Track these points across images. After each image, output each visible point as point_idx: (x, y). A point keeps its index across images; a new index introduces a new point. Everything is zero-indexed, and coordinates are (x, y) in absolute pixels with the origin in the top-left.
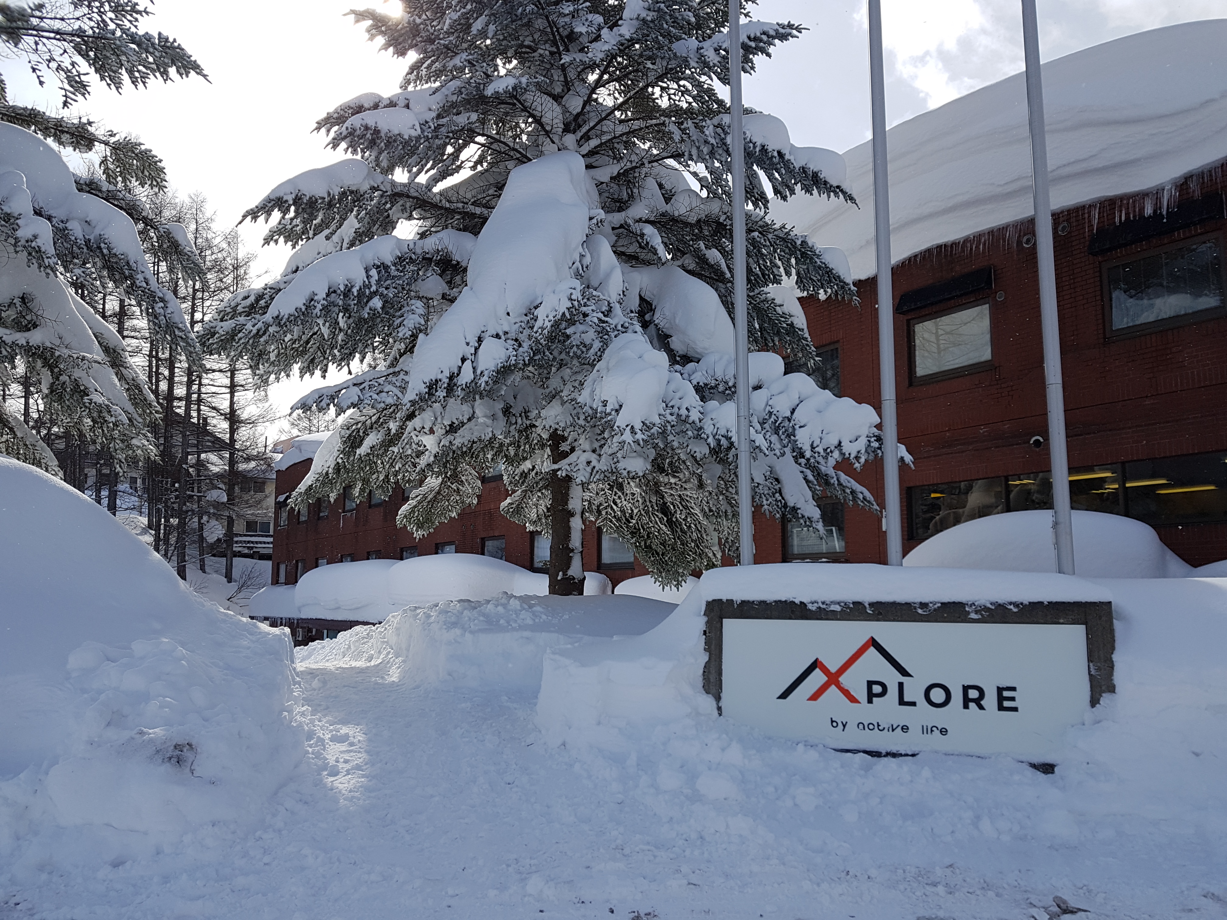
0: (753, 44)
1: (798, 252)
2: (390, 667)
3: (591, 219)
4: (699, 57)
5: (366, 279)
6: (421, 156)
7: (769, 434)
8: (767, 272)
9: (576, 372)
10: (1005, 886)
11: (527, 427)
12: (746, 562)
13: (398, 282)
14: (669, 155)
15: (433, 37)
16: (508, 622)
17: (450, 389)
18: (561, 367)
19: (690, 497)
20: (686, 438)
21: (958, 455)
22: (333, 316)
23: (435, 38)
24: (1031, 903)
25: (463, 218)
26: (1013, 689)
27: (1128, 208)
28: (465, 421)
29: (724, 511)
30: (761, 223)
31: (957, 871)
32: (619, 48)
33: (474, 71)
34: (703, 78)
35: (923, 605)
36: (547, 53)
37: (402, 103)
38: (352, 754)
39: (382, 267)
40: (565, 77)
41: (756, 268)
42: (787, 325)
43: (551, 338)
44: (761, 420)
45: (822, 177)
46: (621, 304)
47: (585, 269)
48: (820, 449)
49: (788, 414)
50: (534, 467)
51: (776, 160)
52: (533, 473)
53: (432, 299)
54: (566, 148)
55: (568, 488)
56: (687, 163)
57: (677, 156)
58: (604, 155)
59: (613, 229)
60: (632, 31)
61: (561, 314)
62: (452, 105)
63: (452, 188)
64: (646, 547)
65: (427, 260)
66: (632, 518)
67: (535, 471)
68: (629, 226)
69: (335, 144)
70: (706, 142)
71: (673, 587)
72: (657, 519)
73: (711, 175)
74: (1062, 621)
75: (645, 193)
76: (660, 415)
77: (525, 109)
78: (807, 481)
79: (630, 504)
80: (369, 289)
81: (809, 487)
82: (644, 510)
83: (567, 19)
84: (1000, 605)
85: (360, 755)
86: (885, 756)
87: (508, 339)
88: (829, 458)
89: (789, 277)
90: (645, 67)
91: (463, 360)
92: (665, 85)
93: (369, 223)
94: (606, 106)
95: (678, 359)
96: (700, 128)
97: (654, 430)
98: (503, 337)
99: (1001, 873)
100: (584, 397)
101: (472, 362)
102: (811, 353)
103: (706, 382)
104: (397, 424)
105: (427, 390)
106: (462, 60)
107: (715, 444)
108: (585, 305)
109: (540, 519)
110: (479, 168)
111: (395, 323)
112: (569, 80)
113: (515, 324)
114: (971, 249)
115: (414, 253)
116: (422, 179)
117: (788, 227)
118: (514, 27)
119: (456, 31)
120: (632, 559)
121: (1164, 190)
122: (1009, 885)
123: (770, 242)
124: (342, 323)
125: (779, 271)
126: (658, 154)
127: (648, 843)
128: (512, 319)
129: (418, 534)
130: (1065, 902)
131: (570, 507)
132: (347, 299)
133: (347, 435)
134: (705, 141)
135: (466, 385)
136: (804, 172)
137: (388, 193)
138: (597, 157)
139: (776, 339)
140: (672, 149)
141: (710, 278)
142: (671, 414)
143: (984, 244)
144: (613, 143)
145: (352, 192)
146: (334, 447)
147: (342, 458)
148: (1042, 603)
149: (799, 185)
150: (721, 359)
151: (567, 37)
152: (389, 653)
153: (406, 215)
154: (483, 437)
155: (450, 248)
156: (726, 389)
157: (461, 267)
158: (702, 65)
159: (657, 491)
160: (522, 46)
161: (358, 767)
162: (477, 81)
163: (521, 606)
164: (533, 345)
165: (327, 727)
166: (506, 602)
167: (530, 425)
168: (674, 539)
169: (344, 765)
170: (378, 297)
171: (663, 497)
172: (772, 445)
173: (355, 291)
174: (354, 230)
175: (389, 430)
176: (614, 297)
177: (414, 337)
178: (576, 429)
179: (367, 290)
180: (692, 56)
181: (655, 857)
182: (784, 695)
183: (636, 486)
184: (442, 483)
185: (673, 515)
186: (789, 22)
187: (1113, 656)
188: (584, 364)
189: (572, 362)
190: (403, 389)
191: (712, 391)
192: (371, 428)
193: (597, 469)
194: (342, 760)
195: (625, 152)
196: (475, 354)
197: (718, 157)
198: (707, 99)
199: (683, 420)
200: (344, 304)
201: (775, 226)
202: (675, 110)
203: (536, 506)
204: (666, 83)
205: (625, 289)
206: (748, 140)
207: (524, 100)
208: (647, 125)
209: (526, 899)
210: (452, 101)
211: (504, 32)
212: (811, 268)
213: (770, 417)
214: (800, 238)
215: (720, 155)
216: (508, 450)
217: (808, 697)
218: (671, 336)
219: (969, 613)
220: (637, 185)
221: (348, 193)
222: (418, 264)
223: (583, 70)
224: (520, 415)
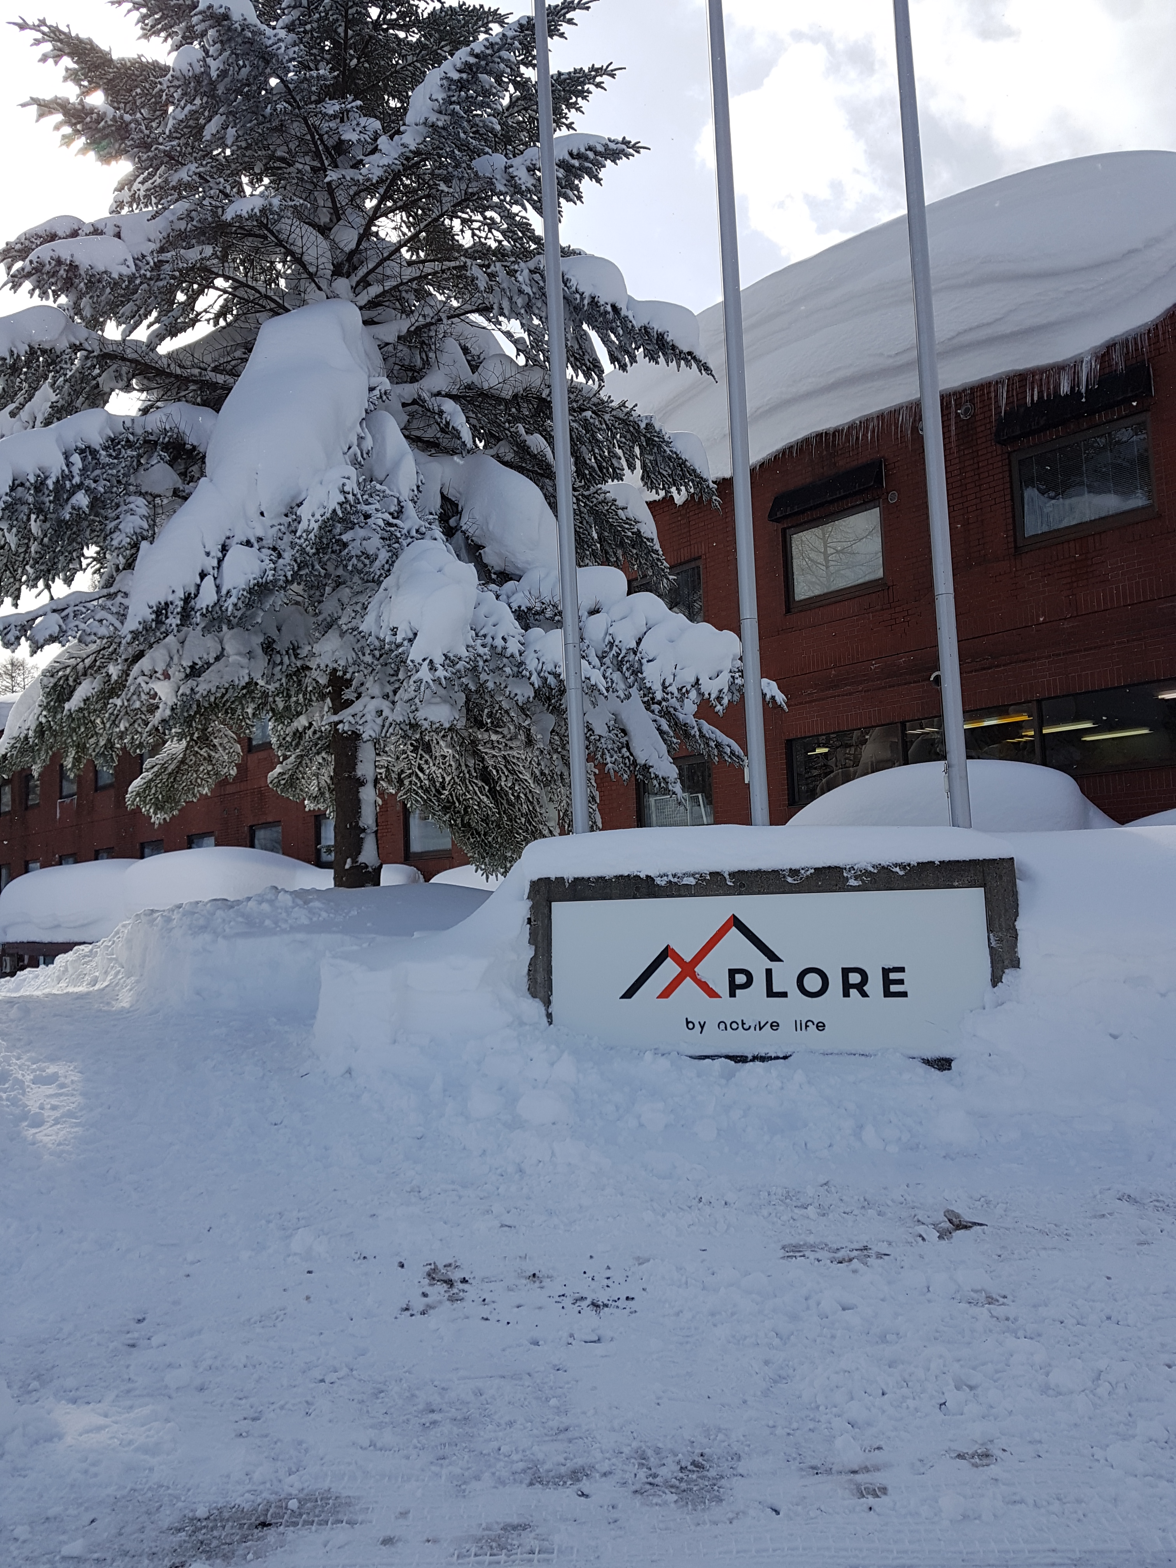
0: (576, 163)
1: (642, 438)
2: (119, 990)
3: (371, 389)
4: (508, 178)
5: (65, 468)
6: (137, 303)
7: (610, 671)
8: (604, 464)
9: (358, 593)
10: (890, 1203)
11: (298, 670)
12: (580, 829)
13: (110, 472)
14: (474, 308)
15: (149, 140)
16: (276, 923)
17: (186, 615)
18: (338, 586)
19: (518, 758)
20: (504, 678)
21: (846, 697)
22: (20, 517)
23: (152, 142)
24: (919, 1221)
25: (200, 389)
26: (902, 970)
27: (1041, 385)
28: (212, 661)
29: (559, 773)
30: (594, 400)
31: (833, 1189)
32: (403, 164)
33: (207, 189)
34: (516, 209)
35: (794, 872)
36: (308, 168)
37: (110, 230)
38: (62, 1098)
39: (87, 452)
40: (334, 202)
41: (590, 460)
42: (633, 533)
43: (321, 548)
44: (600, 654)
45: (669, 339)
46: (415, 503)
47: (365, 456)
48: (673, 689)
49: (633, 645)
50: (311, 724)
51: (611, 316)
52: (310, 732)
53: (160, 496)
54: (337, 296)
55: (356, 749)
56: (498, 319)
57: (483, 310)
58: (388, 307)
59: (404, 405)
60: (419, 140)
61: (330, 511)
62: (179, 235)
63: (184, 349)
64: (463, 825)
65: (150, 444)
66: (444, 788)
67: (312, 729)
68: (424, 401)
69: (15, 282)
70: (521, 292)
71: (499, 875)
72: (476, 789)
73: (529, 335)
74: (956, 884)
75: (444, 358)
76: (468, 646)
77: (280, 243)
78: (661, 732)
79: (440, 770)
80: (70, 480)
81: (664, 740)
82: (458, 777)
83: (333, 124)
84: (883, 867)
85: (73, 1099)
86: (751, 1061)
87: (263, 547)
88: (686, 700)
89: (632, 471)
90: (438, 190)
91: (203, 575)
92: (465, 216)
93: (70, 394)
94: (390, 242)
95: (494, 576)
96: (512, 273)
97: (461, 665)
98: (256, 545)
99: (885, 1189)
100: (367, 625)
101: (215, 579)
102: (663, 570)
103: (529, 605)
104: (119, 667)
105: (154, 616)
106: (191, 173)
107: (541, 684)
108: (367, 503)
109: (322, 794)
110: (222, 323)
111: (108, 528)
112: (339, 206)
113: (272, 527)
114: (857, 438)
115: (132, 434)
116: (142, 334)
117: (629, 405)
118: (260, 131)
119: (182, 136)
120: (449, 846)
121: (1082, 362)
122: (893, 1201)
123: (607, 425)
124: (35, 527)
125: (619, 463)
126: (459, 307)
127: (453, 1182)
128: (267, 520)
129: (157, 818)
130: (958, 1216)
131: (359, 773)
132: (40, 494)
133: (51, 685)
134: (519, 291)
135: (207, 609)
136: (647, 333)
137: (95, 354)
138: (380, 309)
139: (620, 552)
140: (477, 299)
141: (532, 472)
142: (484, 646)
143: (873, 431)
144: (400, 291)
145: (44, 352)
146: (35, 702)
147: (45, 716)
148: (933, 863)
149: (641, 350)
150: (547, 575)
151: (334, 147)
152: (118, 972)
153: (122, 384)
154: (237, 682)
155: (182, 427)
156: (556, 615)
157: (198, 454)
158: (512, 189)
159: (474, 751)
160: (272, 157)
161: (70, 1114)
162: (214, 203)
163: (293, 902)
164: (297, 555)
165: (29, 1066)
166: (273, 898)
167: (302, 666)
168: (499, 813)
169: (52, 1113)
170: (83, 491)
171: (483, 760)
172: (614, 685)
173: (50, 483)
174: (50, 404)
175: (109, 676)
176: (405, 494)
177: (136, 546)
178: (362, 668)
179: (67, 483)
180: (498, 177)
181: (460, 1197)
182: (629, 994)
183: (447, 746)
184: (187, 749)
185: (497, 783)
186: (624, 138)
187: (1016, 923)
188: (368, 581)
189: (351, 579)
190: (122, 617)
191: (537, 617)
192: (85, 674)
193: (390, 720)
194: (49, 1106)
195: (417, 304)
196: (218, 568)
197: (537, 311)
198: (520, 234)
199: (499, 654)
200: (36, 501)
201: (613, 404)
202: (480, 251)
203: (317, 775)
204: (467, 213)
205: (420, 483)
206: (574, 289)
207: (278, 231)
208: (444, 267)
209: (290, 1259)
210: (180, 230)
211: (247, 137)
212: (659, 459)
213: (611, 649)
214: (644, 419)
215: (539, 309)
216: (275, 701)
217: (658, 994)
218: (484, 547)
219: (847, 879)
220: (433, 347)
221: (39, 353)
222: (139, 449)
223: (357, 193)
224: (287, 652)
